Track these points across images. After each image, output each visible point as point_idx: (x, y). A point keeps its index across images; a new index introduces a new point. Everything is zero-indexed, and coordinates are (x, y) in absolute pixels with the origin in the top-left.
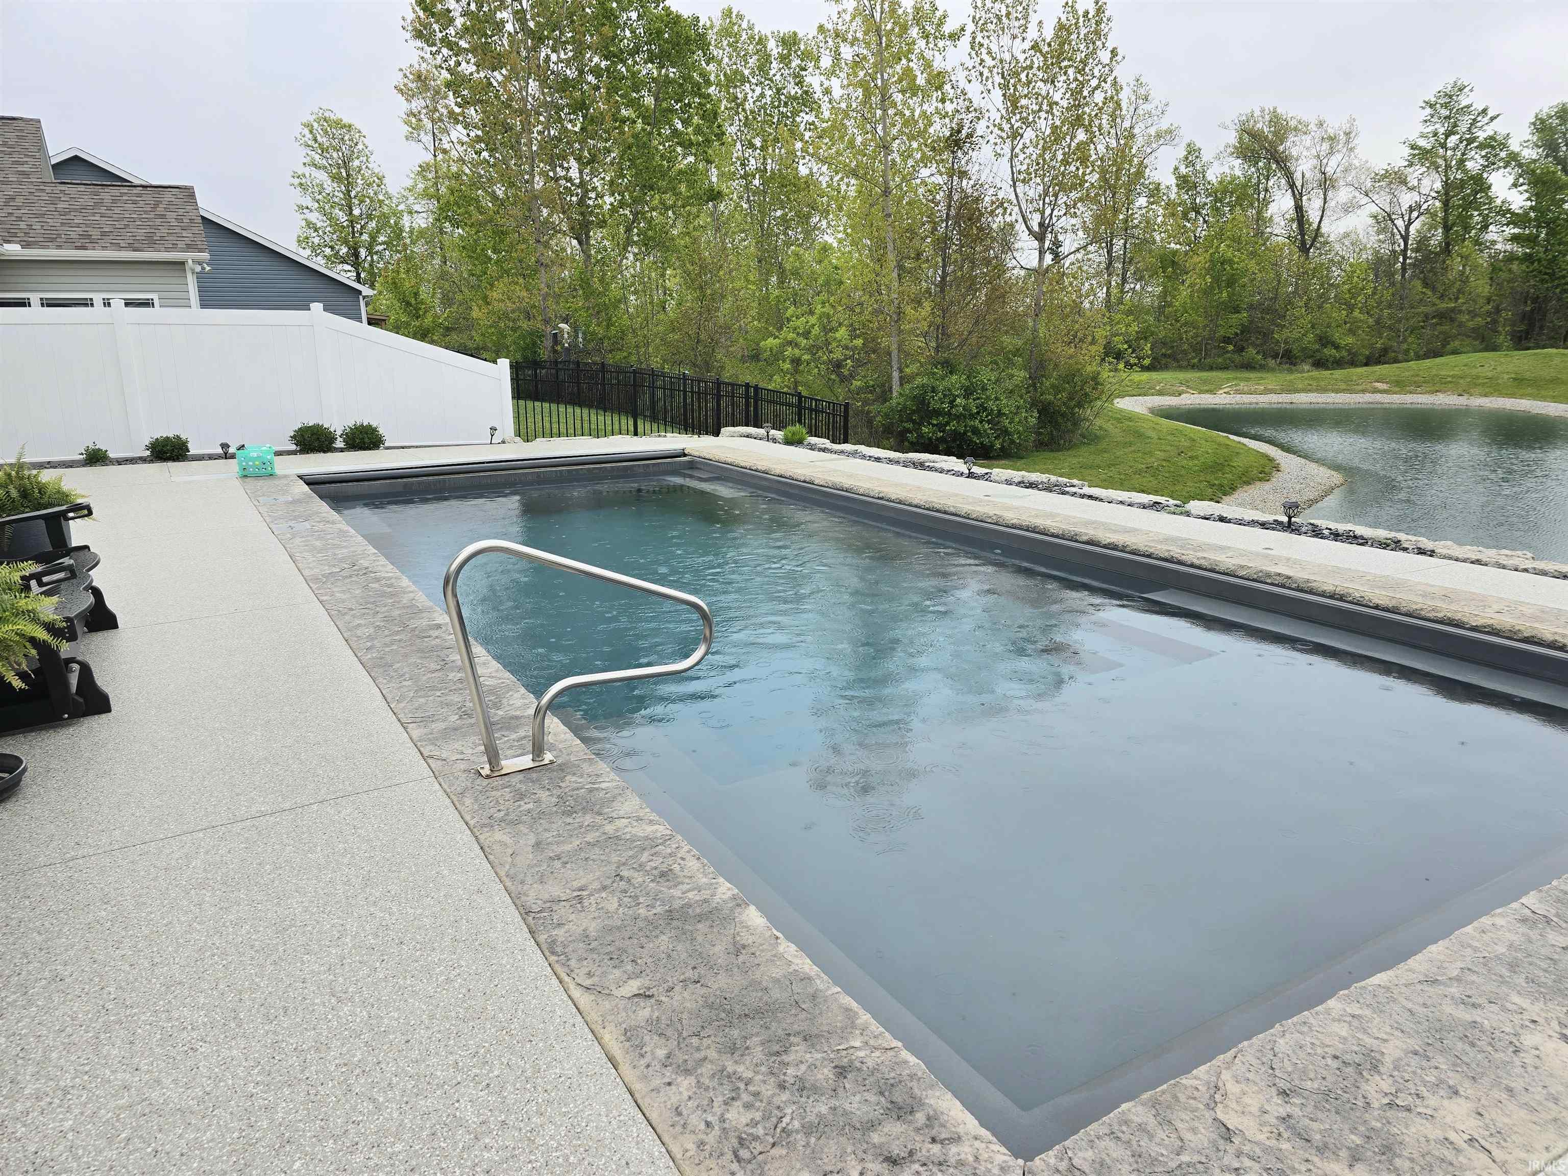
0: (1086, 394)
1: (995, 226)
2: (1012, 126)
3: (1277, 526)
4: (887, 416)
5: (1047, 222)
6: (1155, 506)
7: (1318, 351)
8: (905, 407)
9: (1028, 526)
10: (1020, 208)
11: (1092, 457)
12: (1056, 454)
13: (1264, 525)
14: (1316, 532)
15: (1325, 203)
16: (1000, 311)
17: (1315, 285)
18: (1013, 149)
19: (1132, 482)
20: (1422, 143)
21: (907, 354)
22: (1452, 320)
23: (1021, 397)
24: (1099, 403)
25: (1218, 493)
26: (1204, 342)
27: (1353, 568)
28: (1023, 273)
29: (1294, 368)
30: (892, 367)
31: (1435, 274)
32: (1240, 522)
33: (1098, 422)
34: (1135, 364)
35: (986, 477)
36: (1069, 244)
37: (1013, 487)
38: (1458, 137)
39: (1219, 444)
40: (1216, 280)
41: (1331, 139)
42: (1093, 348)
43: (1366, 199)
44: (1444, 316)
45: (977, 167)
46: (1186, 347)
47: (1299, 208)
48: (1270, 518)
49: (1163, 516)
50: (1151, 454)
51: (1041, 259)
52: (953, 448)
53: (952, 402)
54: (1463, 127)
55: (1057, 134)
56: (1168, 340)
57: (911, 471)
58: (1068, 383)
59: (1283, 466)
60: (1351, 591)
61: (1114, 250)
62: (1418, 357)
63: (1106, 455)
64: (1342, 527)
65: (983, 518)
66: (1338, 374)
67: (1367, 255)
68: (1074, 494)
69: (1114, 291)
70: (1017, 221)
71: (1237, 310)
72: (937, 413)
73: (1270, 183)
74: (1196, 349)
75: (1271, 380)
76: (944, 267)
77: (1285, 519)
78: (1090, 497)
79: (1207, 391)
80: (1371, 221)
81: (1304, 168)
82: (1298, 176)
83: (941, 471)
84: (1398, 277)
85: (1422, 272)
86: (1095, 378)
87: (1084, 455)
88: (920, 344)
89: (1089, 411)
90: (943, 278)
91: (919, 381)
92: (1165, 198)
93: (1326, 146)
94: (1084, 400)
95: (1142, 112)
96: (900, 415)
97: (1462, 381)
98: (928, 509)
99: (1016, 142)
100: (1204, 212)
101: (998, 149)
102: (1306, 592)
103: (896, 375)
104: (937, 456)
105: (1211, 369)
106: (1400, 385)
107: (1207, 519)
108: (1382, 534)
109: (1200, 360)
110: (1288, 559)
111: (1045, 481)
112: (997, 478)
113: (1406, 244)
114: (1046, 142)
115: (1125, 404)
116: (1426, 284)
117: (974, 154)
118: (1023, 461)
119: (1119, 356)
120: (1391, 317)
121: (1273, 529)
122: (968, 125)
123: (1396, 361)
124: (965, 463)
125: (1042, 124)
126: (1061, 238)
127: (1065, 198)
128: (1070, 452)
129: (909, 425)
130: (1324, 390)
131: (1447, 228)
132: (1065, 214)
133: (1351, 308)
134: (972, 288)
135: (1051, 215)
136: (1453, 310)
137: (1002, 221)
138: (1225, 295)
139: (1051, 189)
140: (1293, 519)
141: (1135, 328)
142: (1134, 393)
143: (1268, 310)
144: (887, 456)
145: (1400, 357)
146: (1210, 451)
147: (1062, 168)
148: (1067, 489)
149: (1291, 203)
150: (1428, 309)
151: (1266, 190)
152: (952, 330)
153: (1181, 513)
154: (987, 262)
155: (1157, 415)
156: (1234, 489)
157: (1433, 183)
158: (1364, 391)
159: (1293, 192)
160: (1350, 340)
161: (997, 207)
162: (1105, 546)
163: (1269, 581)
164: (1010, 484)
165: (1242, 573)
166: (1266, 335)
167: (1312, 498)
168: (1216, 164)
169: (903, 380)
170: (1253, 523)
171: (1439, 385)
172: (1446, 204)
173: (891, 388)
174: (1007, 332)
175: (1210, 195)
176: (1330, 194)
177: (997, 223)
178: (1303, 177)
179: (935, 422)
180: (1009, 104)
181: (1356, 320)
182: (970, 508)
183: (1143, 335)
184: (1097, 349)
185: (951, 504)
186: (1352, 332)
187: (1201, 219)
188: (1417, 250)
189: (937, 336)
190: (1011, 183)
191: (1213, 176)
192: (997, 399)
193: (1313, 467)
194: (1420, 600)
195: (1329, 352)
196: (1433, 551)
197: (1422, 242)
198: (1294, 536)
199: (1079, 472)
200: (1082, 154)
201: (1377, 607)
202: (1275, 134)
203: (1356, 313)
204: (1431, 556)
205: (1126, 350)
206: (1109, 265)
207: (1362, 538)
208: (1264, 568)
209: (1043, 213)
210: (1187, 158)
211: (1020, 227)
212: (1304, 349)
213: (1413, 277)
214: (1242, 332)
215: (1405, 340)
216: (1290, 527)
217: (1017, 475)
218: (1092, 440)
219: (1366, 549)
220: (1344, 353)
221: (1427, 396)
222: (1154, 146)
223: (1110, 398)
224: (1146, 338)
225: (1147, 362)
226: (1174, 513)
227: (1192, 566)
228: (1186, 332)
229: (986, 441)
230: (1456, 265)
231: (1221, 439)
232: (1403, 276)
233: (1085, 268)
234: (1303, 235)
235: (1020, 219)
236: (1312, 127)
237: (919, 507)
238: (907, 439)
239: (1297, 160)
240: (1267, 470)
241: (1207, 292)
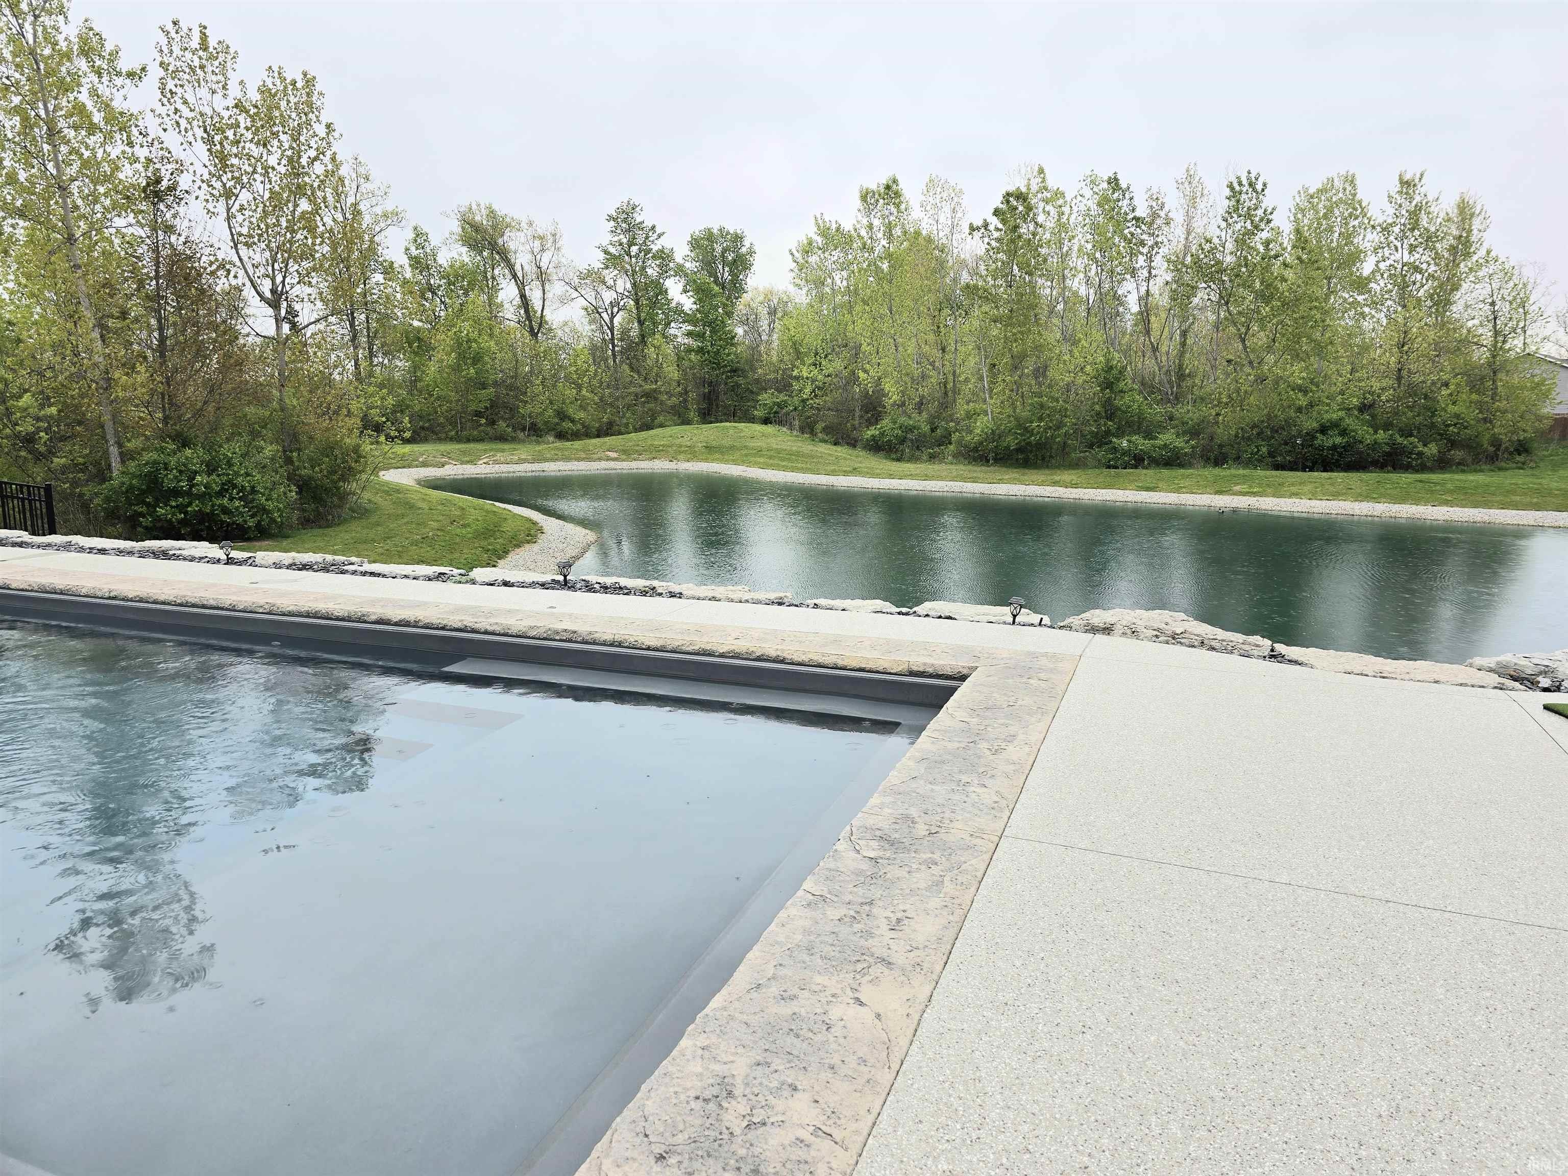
0: (350, 468)
1: (218, 289)
2: (224, 185)
3: (553, 585)
4: (108, 499)
5: (280, 289)
6: (440, 576)
7: (557, 424)
8: (131, 488)
9: (308, 612)
10: (246, 272)
11: (365, 531)
12: (326, 531)
13: (543, 585)
14: (589, 588)
15: (544, 294)
16: (238, 379)
17: (547, 365)
18: (228, 210)
19: (410, 553)
20: (612, 250)
21: (126, 428)
22: (656, 399)
23: (277, 472)
24: (364, 476)
25: (493, 557)
26: (458, 415)
27: (625, 616)
28: (259, 340)
29: (540, 440)
30: (107, 441)
31: (638, 360)
32: (522, 585)
33: (366, 495)
34: (396, 437)
35: (250, 561)
36: (307, 313)
37: (284, 570)
38: (637, 247)
39: (487, 512)
40: (462, 356)
41: (541, 238)
42: (350, 422)
43: (575, 294)
44: (650, 396)
45: (186, 223)
46: (442, 420)
47: (523, 296)
48: (547, 578)
49: (450, 585)
50: (423, 524)
51: (278, 328)
52: (202, 530)
53: (191, 479)
54: (640, 240)
55: (276, 202)
56: (424, 413)
57: (151, 562)
58: (327, 456)
59: (545, 529)
60: (627, 637)
61: (357, 323)
62: (636, 430)
63: (379, 528)
64: (609, 581)
65: (253, 608)
66: (577, 444)
67: (585, 342)
68: (354, 573)
69: (363, 364)
70: (244, 285)
71: (484, 386)
72: (176, 493)
73: (496, 272)
74: (452, 422)
75: (523, 451)
76: (161, 329)
77: (561, 578)
78: (372, 574)
79: (468, 462)
80: (584, 313)
81: (522, 260)
82: (518, 267)
83: (193, 559)
84: (611, 362)
85: (628, 359)
86: (356, 449)
87: (354, 530)
88: (142, 415)
89: (355, 484)
90: (162, 340)
91: (147, 456)
92: (400, 276)
93: (537, 243)
94: (348, 473)
95: (364, 191)
96: (127, 498)
97: (670, 449)
98: (181, 605)
99: (231, 202)
100: (440, 293)
101: (210, 206)
102: (590, 643)
103: (114, 450)
104: (184, 542)
105: (468, 441)
106: (627, 453)
107: (492, 585)
108: (640, 583)
109: (457, 432)
110: (570, 615)
111: (320, 560)
112: (263, 562)
113: (612, 334)
114: (265, 206)
115: (391, 476)
116: (632, 369)
117: (182, 210)
118: (289, 540)
119: (378, 428)
120: (610, 395)
121: (553, 588)
122: (168, 176)
123: (620, 433)
124: (222, 548)
125: (258, 186)
126: (297, 307)
127: (296, 267)
128: (341, 528)
129: (143, 509)
130: (568, 459)
131: (641, 323)
132: (299, 283)
133: (579, 387)
134: (200, 353)
135: (283, 282)
136: (655, 390)
137: (227, 285)
138: (472, 371)
139: (279, 256)
140: (568, 578)
141: (390, 401)
142: (398, 465)
143: (511, 387)
144: (116, 546)
145: (623, 429)
146: (480, 518)
147: (288, 235)
148: (345, 568)
149: (516, 291)
150: (638, 390)
151: (493, 278)
152: (181, 398)
153: (467, 582)
154: (214, 327)
155: (424, 486)
156: (506, 552)
157: (624, 284)
158: (600, 459)
159: (516, 281)
160: (582, 415)
161: (218, 268)
162: (396, 624)
163: (557, 638)
164: (280, 568)
165: (533, 633)
166: (513, 410)
167: (573, 555)
168: (444, 248)
169: (125, 457)
170: (533, 585)
171: (655, 452)
172: (637, 302)
173: (110, 465)
174: (249, 403)
175: (444, 278)
176: (547, 287)
177: (222, 285)
178: (522, 269)
179: (174, 504)
180: (217, 161)
181: (584, 398)
182: (235, 598)
183: (400, 407)
184: (356, 422)
185: (210, 596)
186: (583, 408)
187: (438, 300)
188: (622, 340)
189: (164, 406)
190: (232, 244)
191: (443, 259)
192: (247, 474)
193: (570, 527)
194: (679, 637)
195: (567, 425)
196: (681, 594)
197: (625, 332)
198: (570, 593)
199: (353, 547)
200: (309, 222)
201: (648, 649)
202: (494, 227)
203: (584, 392)
204: (680, 598)
205: (385, 423)
206: (354, 338)
207: (626, 588)
208: (551, 626)
209: (273, 280)
210: (416, 241)
211: (249, 292)
212: (546, 423)
213: (622, 362)
214: (492, 406)
215: (624, 414)
216: (566, 585)
217: (287, 557)
218: (364, 514)
219: (631, 597)
220: (579, 426)
221: (647, 462)
222: (382, 225)
223: (376, 470)
224: (402, 412)
225: (407, 435)
226: (460, 582)
227: (486, 632)
228: (440, 406)
229: (240, 520)
230: (651, 352)
231: (488, 507)
232: (614, 361)
233: (329, 339)
234: (530, 322)
235: (248, 284)
236: (524, 225)
237: (169, 604)
238: (140, 524)
239: (515, 253)
240: (532, 532)
241: (456, 368)
